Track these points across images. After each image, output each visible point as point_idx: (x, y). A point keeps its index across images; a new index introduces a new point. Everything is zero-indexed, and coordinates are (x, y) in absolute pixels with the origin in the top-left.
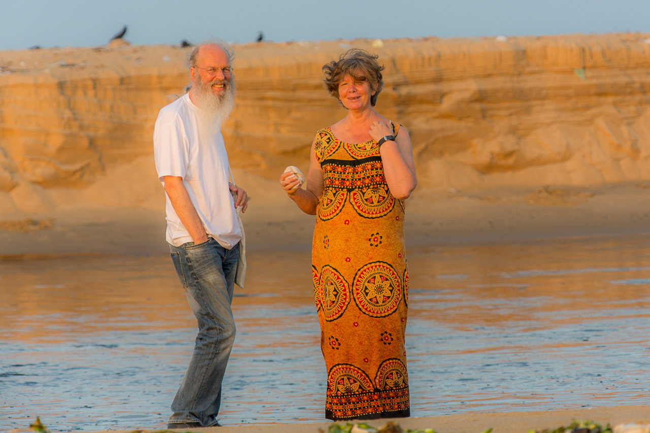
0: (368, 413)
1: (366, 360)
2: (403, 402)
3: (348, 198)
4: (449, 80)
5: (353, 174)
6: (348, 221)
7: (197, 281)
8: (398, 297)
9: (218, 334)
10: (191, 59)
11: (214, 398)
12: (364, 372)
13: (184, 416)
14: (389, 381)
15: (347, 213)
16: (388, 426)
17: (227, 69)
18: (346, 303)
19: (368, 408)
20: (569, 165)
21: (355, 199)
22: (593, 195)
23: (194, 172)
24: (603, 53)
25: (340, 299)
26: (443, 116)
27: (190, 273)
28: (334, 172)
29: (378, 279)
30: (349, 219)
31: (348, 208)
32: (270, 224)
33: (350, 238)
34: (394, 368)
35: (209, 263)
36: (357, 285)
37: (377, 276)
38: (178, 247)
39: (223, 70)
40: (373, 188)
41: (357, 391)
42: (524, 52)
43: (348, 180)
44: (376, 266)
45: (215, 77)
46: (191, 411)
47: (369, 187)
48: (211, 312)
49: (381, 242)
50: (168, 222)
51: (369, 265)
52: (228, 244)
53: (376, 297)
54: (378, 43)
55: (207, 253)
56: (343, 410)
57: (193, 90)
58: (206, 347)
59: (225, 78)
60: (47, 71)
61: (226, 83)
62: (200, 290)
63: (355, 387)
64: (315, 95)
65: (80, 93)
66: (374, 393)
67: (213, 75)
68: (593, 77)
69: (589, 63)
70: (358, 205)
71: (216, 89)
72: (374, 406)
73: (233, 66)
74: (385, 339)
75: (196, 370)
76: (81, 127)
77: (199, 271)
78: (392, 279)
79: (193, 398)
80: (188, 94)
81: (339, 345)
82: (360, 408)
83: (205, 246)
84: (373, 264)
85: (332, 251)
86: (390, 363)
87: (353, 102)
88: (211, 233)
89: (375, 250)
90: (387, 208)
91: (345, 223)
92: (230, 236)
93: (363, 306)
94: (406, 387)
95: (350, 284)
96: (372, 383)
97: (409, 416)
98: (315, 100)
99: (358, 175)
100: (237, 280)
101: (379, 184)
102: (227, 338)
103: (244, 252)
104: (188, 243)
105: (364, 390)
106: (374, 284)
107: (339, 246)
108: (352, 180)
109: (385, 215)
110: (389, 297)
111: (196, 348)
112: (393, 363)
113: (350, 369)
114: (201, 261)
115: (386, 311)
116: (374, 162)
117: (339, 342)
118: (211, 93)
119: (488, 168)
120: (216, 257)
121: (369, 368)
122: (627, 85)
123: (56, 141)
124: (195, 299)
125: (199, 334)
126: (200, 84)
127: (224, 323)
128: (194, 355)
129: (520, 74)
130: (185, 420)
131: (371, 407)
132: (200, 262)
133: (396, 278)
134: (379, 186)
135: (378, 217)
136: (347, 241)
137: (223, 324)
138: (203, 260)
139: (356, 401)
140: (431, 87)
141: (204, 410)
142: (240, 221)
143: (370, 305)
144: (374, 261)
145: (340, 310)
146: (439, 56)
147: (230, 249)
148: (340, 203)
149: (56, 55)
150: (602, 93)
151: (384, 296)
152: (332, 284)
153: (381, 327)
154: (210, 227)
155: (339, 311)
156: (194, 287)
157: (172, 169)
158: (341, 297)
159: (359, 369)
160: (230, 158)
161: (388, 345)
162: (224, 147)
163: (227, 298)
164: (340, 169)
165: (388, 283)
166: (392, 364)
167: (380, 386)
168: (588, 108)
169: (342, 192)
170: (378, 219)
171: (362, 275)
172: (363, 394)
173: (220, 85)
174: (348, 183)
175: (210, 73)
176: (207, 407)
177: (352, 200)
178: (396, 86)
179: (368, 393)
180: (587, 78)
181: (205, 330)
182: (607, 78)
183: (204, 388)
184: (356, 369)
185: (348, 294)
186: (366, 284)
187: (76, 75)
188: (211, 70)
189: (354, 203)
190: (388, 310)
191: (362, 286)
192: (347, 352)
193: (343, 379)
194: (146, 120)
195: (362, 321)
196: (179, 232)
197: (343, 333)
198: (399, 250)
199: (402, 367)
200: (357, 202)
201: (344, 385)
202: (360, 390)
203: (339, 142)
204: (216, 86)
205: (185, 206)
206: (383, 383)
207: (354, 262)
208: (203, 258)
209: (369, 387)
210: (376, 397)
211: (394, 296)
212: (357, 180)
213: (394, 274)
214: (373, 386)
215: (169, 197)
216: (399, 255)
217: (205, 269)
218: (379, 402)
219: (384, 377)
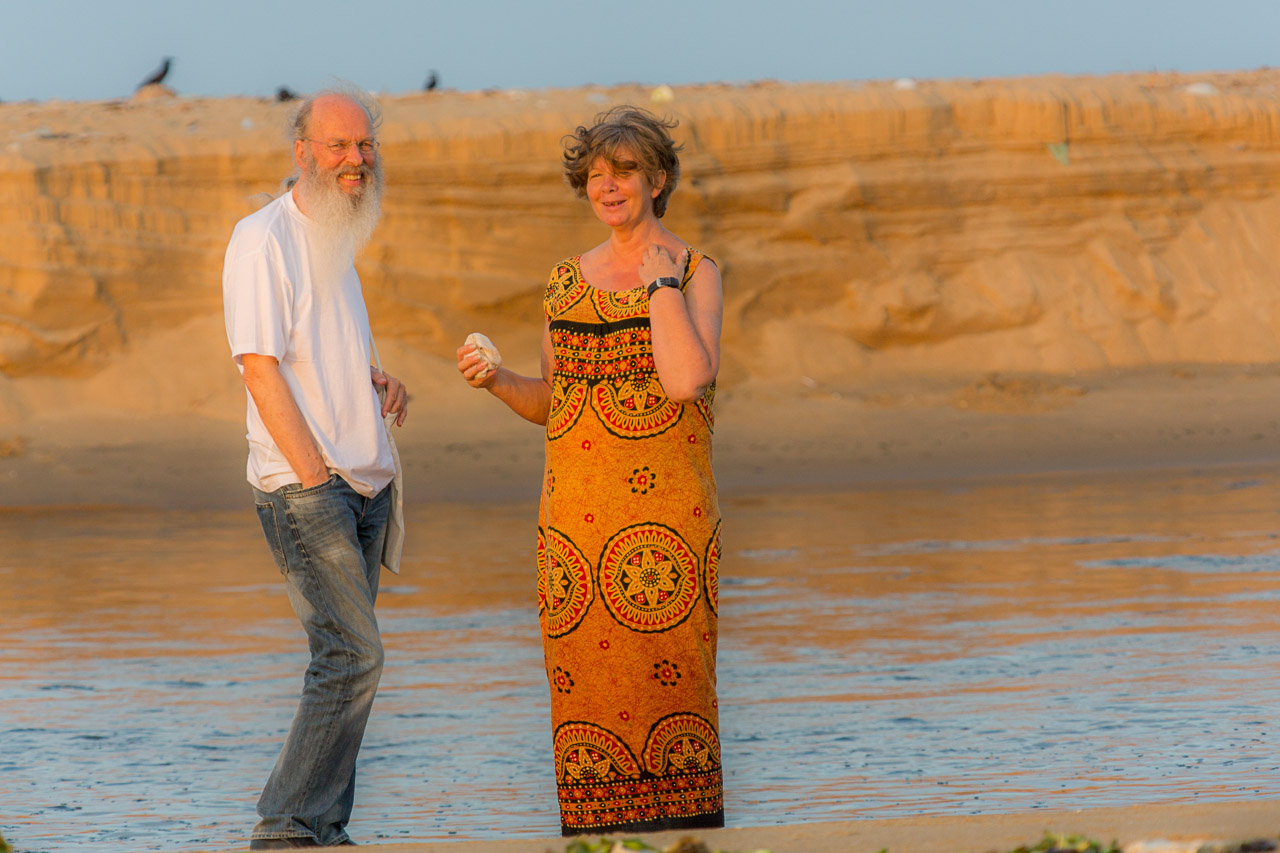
0: (628, 821)
1: (625, 716)
2: (709, 799)
3: (589, 398)
4: (802, 165)
5: (599, 350)
6: (589, 442)
7: (307, 559)
8: (691, 592)
9: (348, 664)
10: (297, 125)
11: (340, 789)
12: (619, 739)
13: (282, 825)
14: (675, 758)
15: (587, 427)
16: (683, 845)
17: (366, 144)
18: (586, 603)
19: (627, 810)
20: (1038, 332)
21: (600, 400)
22: (1083, 392)
23: (302, 345)
24: (1105, 113)
25: (574, 594)
26: (791, 237)
27: (293, 544)
28: (565, 346)
29: (648, 557)
30: (589, 440)
31: (589, 417)
32: (450, 448)
33: (593, 476)
34: (684, 732)
35: (332, 525)
36: (607, 568)
37: (646, 551)
38: (270, 494)
39: (361, 145)
40: (635, 380)
41: (607, 776)
42: (949, 111)
43: (590, 362)
44: (643, 533)
45: (344, 159)
46: (296, 816)
47: (626, 377)
48: (335, 621)
49: (652, 486)
50: (251, 444)
51: (630, 531)
52: (368, 488)
53: (643, 592)
54: (664, 94)
55: (326, 504)
56: (577, 812)
57: (301, 186)
58: (325, 690)
59: (364, 161)
60: (14, 147)
61: (365, 172)
62: (313, 578)
63: (602, 769)
64: (540, 194)
65: (79, 191)
66: (641, 780)
67: (340, 154)
68: (1084, 160)
69: (1077, 133)
70: (606, 411)
71: (347, 183)
72: (640, 807)
73: (378, 139)
74: (665, 675)
75: (305, 735)
76: (81, 257)
77: (312, 540)
78: (677, 558)
79: (300, 789)
80: (290, 193)
81: (572, 684)
82: (612, 810)
83: (323, 490)
84: (637, 529)
85: (561, 501)
86: (676, 723)
87: (610, 211)
88: (336, 466)
89: (642, 501)
90: (665, 418)
91: (583, 447)
92: (372, 472)
93: (619, 609)
94: (716, 768)
95: (593, 566)
96: (637, 761)
97: (722, 825)
98: (539, 205)
99: (608, 353)
100: (387, 557)
101: (647, 372)
102: (367, 673)
103: (400, 503)
104: (290, 485)
105: (620, 775)
106: (640, 566)
107: (572, 491)
108: (597, 362)
109: (661, 433)
110: (670, 593)
111: (306, 692)
112: (682, 721)
113: (592, 733)
114: (316, 521)
115: (664, 620)
116: (637, 329)
117: (572, 678)
118: (336, 191)
119: (878, 339)
120: (345, 512)
121: (631, 733)
122: (1151, 176)
123: (31, 286)
124: (303, 593)
125: (312, 664)
126: (314, 173)
127: (361, 641)
128: (301, 704)
129: (941, 154)
130: (284, 833)
131: (633, 808)
132: (313, 524)
133: (686, 555)
134: (647, 375)
135: (647, 437)
136: (587, 481)
137: (358, 644)
138: (321, 519)
139: (604, 796)
140: (767, 180)
141: (321, 813)
142: (393, 442)
143: (631, 608)
144: (639, 522)
145: (573, 615)
146: (782, 119)
147: (372, 497)
148: (575, 408)
149: (30, 115)
150: (1102, 191)
151: (660, 590)
152: (559, 565)
153: (653, 650)
154: (333, 454)
155: (572, 619)
156: (303, 572)
157: (259, 341)
158: (575, 590)
159: (610, 732)
160: (373, 318)
161: (670, 687)
162: (361, 296)
163: (366, 593)
164: (575, 341)
165: (668, 566)
166: (679, 723)
167: (654, 767)
168: (1074, 220)
169: (579, 386)
170: (647, 441)
171: (616, 549)
172: (619, 782)
173: (354, 175)
174: (589, 369)
175: (334, 152)
176: (328, 807)
177: (595, 402)
178: (698, 178)
179: (628, 781)
180: (1072, 161)
181: (324, 656)
182: (1111, 163)
183: (321, 769)
184: (604, 732)
185: (589, 585)
186: (625, 567)
187: (70, 156)
188: (336, 146)
189: (598, 409)
190: (669, 619)
191: (616, 569)
192: (586, 698)
193: (576, 752)
194: (209, 244)
195: (617, 638)
196: (273, 463)
197: (579, 660)
198: (696, 502)
199: (705, 728)
200: (605, 407)
201: (578, 764)
202: (613, 775)
203: (586, 287)
204: (345, 177)
205: (282, 414)
206: (661, 762)
207: (602, 524)
208: (320, 514)
209: (630, 768)
210: (644, 788)
211: (682, 590)
212: (606, 363)
213: (683, 548)
214: (639, 768)
215: (252, 395)
216: (695, 510)
217: (323, 537)
218: (651, 798)
219: (662, 749)
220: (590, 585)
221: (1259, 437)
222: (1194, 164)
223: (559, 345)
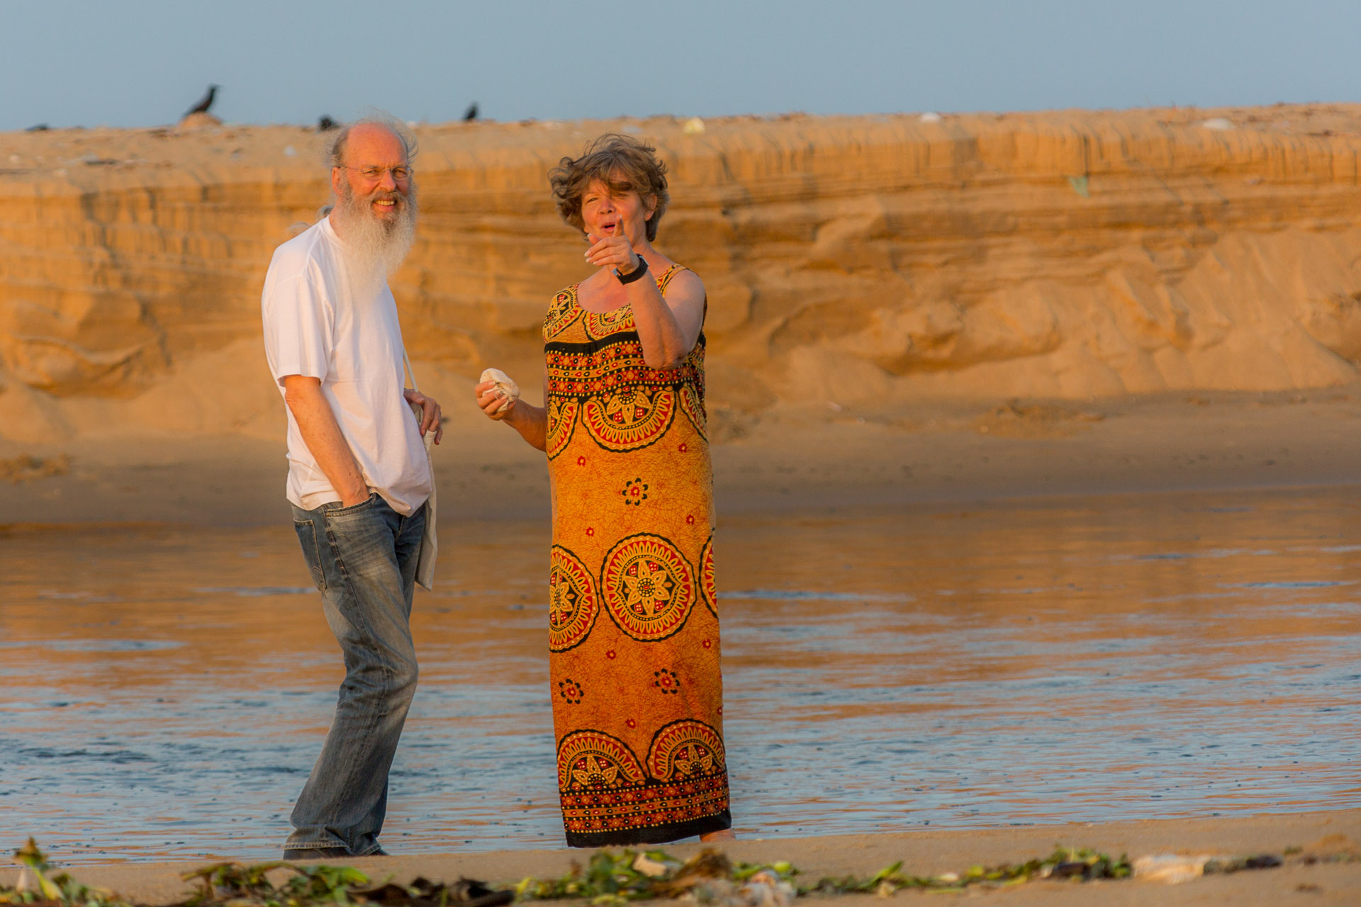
0: (635, 826)
1: (631, 724)
3: (580, 415)
4: (828, 196)
5: (588, 368)
6: (583, 458)
7: (346, 576)
8: (686, 600)
9: (384, 680)
10: (334, 152)
11: (372, 801)
12: (627, 747)
13: (316, 835)
14: (681, 764)
15: (581, 444)
16: (704, 856)
17: (400, 171)
18: (593, 615)
19: (634, 816)
20: (1057, 359)
21: (590, 416)
22: (1101, 418)
24: (1124, 147)
25: (581, 607)
26: (819, 266)
27: (333, 562)
28: (557, 367)
29: (643, 568)
30: (584, 456)
31: (581, 435)
32: (486, 469)
33: (590, 491)
35: (371, 543)
36: (608, 580)
37: (642, 562)
38: (311, 512)
39: (394, 171)
40: (622, 394)
41: (614, 782)
42: (973, 144)
43: (580, 381)
44: (638, 543)
45: (378, 185)
46: (329, 826)
47: (613, 391)
48: (372, 637)
49: (645, 497)
50: (291, 464)
51: (627, 543)
52: (404, 505)
53: (640, 602)
54: (696, 126)
55: (367, 523)
56: (584, 818)
57: (336, 212)
58: (361, 704)
59: (397, 188)
60: (61, 173)
61: (399, 197)
62: (351, 594)
63: (610, 776)
65: (124, 215)
66: (646, 786)
67: (374, 181)
68: (1104, 193)
69: (1097, 166)
70: (596, 427)
71: (380, 209)
72: (646, 812)
73: (414, 167)
74: (665, 684)
75: (340, 749)
76: (126, 281)
77: (352, 557)
78: (671, 567)
79: (334, 800)
80: (327, 218)
81: (582, 694)
82: (619, 816)
83: (363, 510)
84: (633, 540)
86: (680, 730)
88: (375, 485)
89: (635, 512)
90: (654, 430)
91: (579, 463)
92: (410, 490)
93: (623, 619)
94: (721, 772)
95: (596, 578)
96: (641, 768)
97: (729, 825)
99: (596, 370)
102: (401, 689)
104: (330, 503)
105: (628, 782)
106: (637, 576)
107: (573, 507)
108: (586, 380)
109: (651, 444)
110: (665, 603)
111: (341, 706)
112: (686, 729)
113: (600, 740)
114: (356, 539)
115: (661, 629)
116: (620, 343)
117: (582, 689)
118: (370, 217)
119: (903, 365)
120: (384, 531)
122: (1169, 208)
123: (77, 308)
124: (341, 610)
125: (348, 679)
126: (349, 199)
127: (396, 657)
128: (337, 718)
129: (964, 186)
130: (318, 843)
132: (353, 542)
133: (680, 563)
135: (638, 449)
136: (585, 496)
137: (393, 660)
138: (361, 537)
139: (611, 802)
141: (354, 823)
143: (632, 618)
144: (634, 533)
145: (582, 628)
146: (811, 151)
147: (409, 516)
148: (568, 425)
149: (78, 142)
150: (1120, 222)
151: (656, 600)
152: (564, 580)
153: (653, 660)
154: (374, 473)
155: (581, 631)
156: (341, 589)
158: (582, 603)
159: (617, 739)
161: (671, 695)
163: (402, 610)
164: (566, 362)
165: (662, 575)
166: (683, 731)
167: (659, 773)
168: (1093, 251)
169: (569, 404)
170: (638, 452)
171: (616, 561)
172: (626, 788)
173: (387, 201)
174: (580, 387)
175: (368, 179)
176: (360, 820)
177: (586, 418)
178: (728, 207)
179: (635, 787)
180: (1091, 194)
181: (360, 671)
182: (1130, 195)
183: (354, 783)
184: (612, 740)
186: (624, 578)
187: (116, 182)
188: (370, 172)
189: (589, 425)
190: (665, 628)
191: (618, 580)
192: (594, 707)
193: (585, 760)
194: (252, 268)
195: (623, 647)
196: (313, 482)
197: (588, 671)
198: (689, 510)
199: (710, 735)
200: (595, 422)
201: (586, 771)
202: (620, 781)
203: (580, 310)
204: (379, 202)
205: (324, 434)
206: (666, 768)
207: (600, 537)
208: (360, 532)
209: (636, 775)
210: (650, 794)
211: (678, 599)
212: (595, 380)
213: (676, 557)
214: (644, 774)
215: (295, 416)
216: (688, 518)
217: (363, 554)
218: (657, 803)
219: (667, 755)
220: (594, 597)
221: (1271, 463)
222: (1210, 197)
223: (552, 366)
